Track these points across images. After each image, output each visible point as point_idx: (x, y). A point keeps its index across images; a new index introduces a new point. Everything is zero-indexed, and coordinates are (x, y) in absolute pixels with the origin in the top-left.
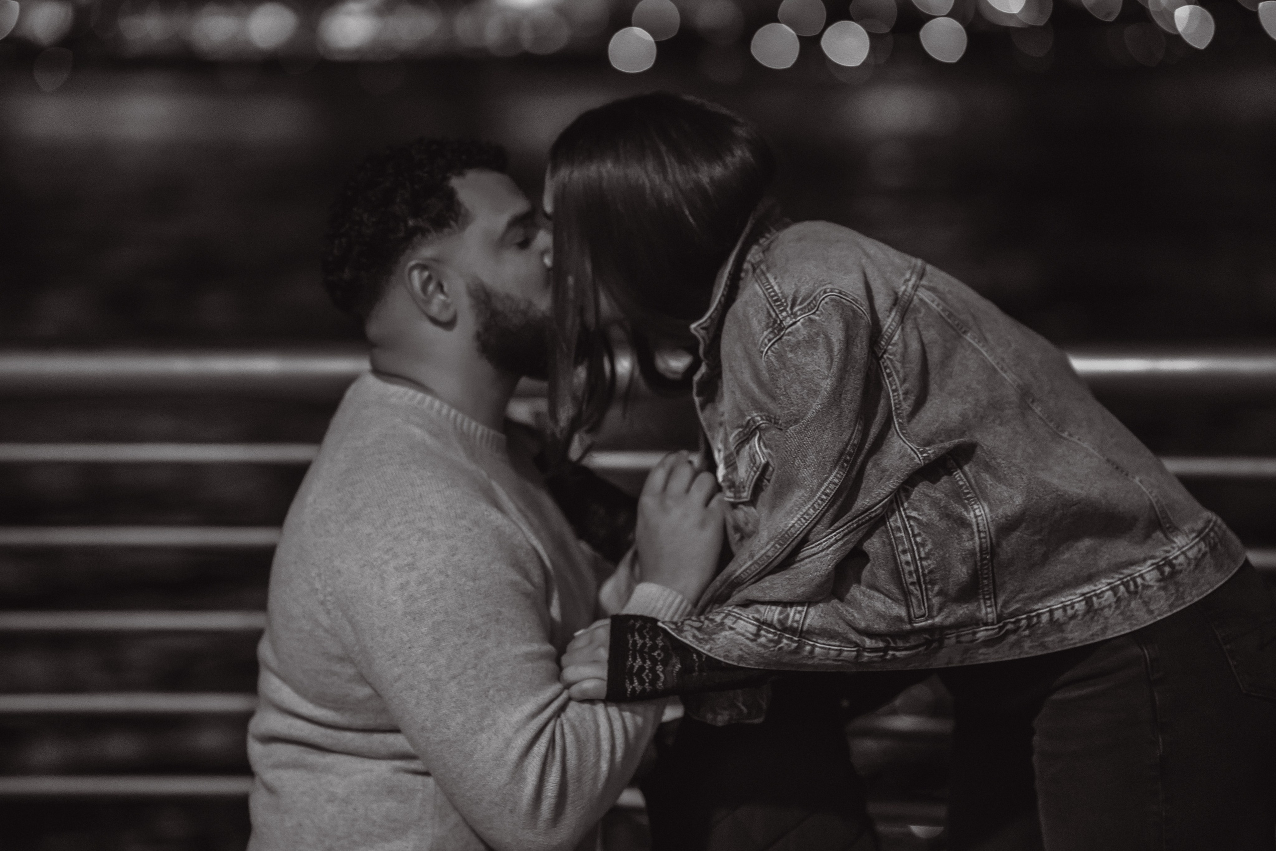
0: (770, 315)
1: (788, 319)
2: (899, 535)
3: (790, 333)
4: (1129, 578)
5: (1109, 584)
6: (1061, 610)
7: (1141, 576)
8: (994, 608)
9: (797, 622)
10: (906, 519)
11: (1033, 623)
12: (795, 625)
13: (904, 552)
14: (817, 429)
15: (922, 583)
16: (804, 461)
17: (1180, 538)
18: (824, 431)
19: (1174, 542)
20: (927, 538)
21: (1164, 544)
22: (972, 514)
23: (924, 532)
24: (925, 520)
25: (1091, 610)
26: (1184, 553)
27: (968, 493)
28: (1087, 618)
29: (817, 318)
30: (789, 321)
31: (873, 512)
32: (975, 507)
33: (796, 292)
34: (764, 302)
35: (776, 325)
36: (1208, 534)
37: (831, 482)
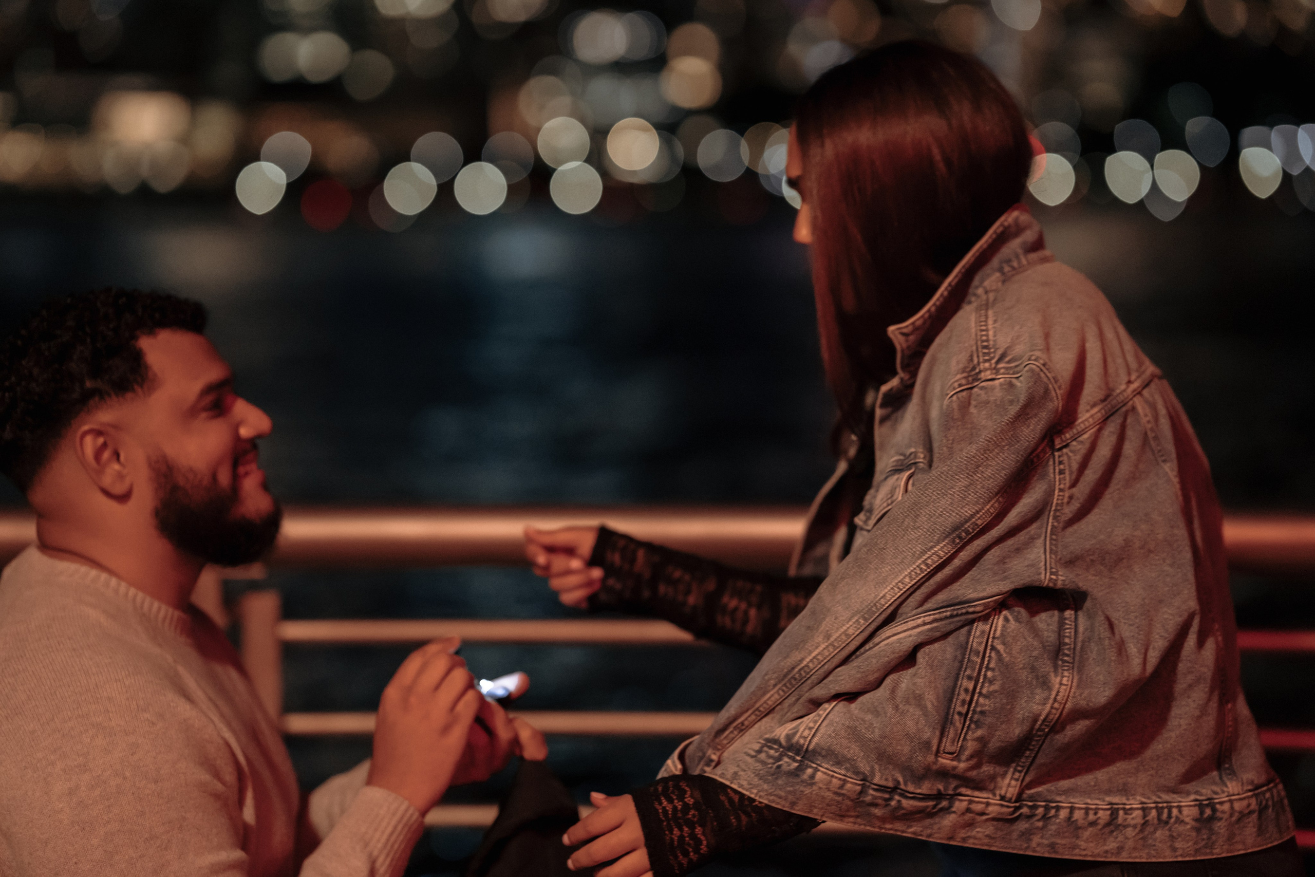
0: (971, 360)
1: (988, 372)
2: (974, 658)
3: (982, 388)
4: (1165, 805)
5: (1142, 803)
6: (1083, 811)
7: (1179, 808)
8: (1019, 783)
10: (989, 648)
11: (1051, 815)
13: (970, 678)
15: (968, 719)
17: (1234, 783)
19: (1226, 786)
20: (999, 678)
21: (1214, 783)
22: (1058, 679)
23: (999, 670)
24: (1007, 659)
25: (1112, 824)
26: (1231, 801)
27: (1068, 655)
28: (1107, 830)
29: (1018, 384)
30: (988, 375)
32: (1066, 674)
33: (1008, 348)
34: (973, 342)
35: (973, 373)
36: (1264, 793)
37: (935, 553)
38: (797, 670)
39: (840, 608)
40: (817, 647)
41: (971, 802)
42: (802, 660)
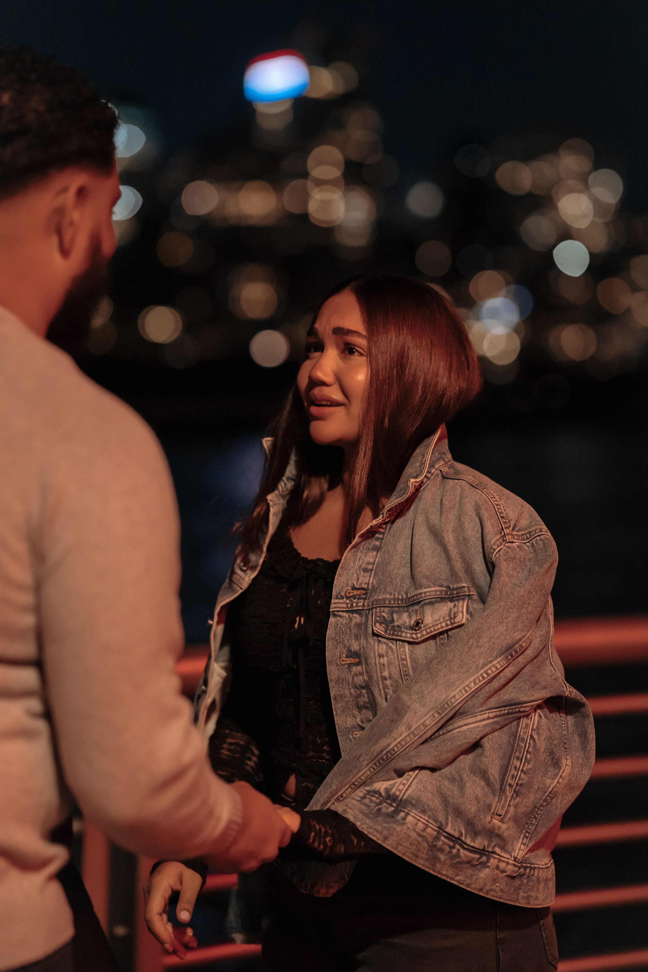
1: (510, 537)
2: (521, 744)
3: (508, 547)
8: (525, 847)
9: (400, 791)
12: (398, 793)
13: (518, 758)
14: (496, 619)
15: (513, 789)
16: (478, 642)
18: (500, 623)
20: (533, 759)
22: (565, 761)
23: (534, 753)
24: (538, 745)
27: (566, 744)
31: (523, 707)
32: (568, 757)
33: (517, 521)
37: (494, 665)
38: (384, 752)
39: (417, 705)
40: (400, 735)
41: (500, 860)
42: (388, 745)
